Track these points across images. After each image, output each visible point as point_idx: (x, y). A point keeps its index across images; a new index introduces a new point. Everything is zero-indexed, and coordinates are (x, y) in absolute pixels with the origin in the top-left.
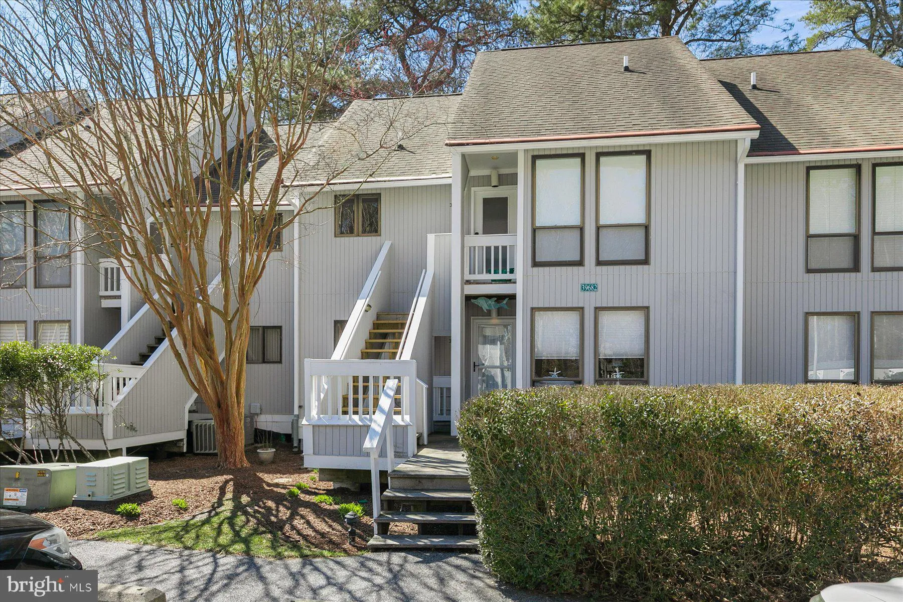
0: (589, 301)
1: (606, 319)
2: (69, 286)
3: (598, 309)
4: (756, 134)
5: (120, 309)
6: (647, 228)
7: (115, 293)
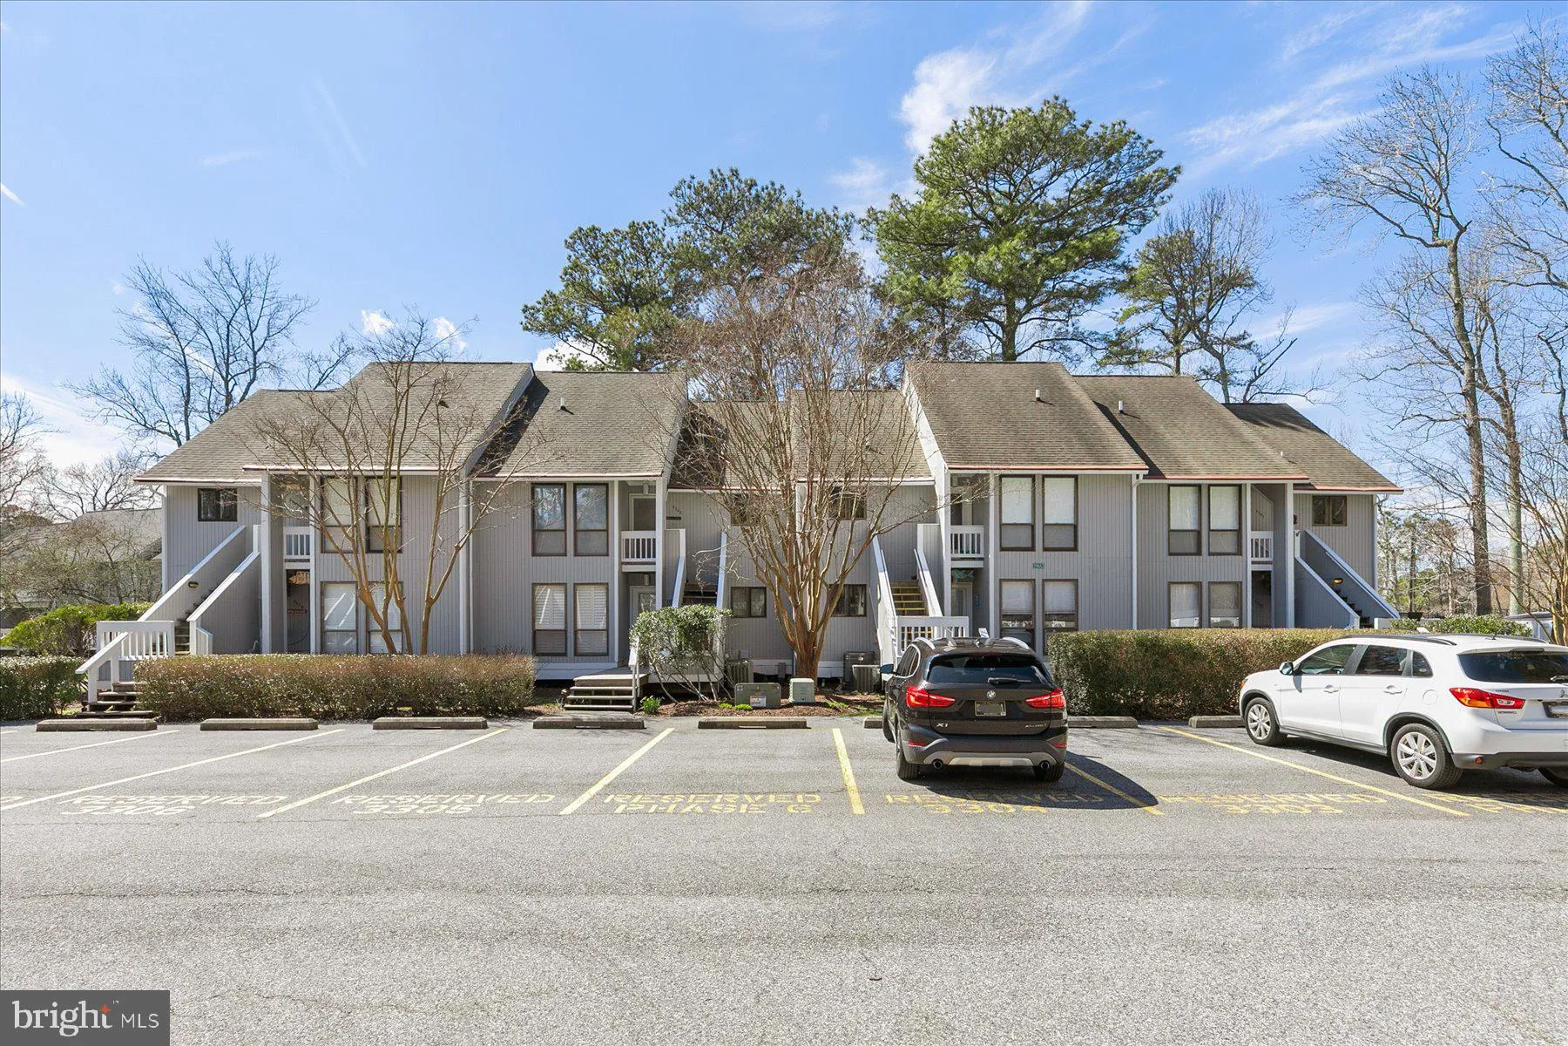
0: (1038, 576)
1: (1050, 587)
2: (607, 555)
3: (1044, 581)
4: (1147, 472)
5: (654, 573)
6: (1075, 527)
7: (651, 560)
